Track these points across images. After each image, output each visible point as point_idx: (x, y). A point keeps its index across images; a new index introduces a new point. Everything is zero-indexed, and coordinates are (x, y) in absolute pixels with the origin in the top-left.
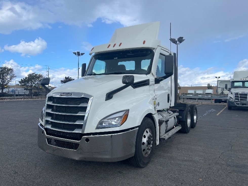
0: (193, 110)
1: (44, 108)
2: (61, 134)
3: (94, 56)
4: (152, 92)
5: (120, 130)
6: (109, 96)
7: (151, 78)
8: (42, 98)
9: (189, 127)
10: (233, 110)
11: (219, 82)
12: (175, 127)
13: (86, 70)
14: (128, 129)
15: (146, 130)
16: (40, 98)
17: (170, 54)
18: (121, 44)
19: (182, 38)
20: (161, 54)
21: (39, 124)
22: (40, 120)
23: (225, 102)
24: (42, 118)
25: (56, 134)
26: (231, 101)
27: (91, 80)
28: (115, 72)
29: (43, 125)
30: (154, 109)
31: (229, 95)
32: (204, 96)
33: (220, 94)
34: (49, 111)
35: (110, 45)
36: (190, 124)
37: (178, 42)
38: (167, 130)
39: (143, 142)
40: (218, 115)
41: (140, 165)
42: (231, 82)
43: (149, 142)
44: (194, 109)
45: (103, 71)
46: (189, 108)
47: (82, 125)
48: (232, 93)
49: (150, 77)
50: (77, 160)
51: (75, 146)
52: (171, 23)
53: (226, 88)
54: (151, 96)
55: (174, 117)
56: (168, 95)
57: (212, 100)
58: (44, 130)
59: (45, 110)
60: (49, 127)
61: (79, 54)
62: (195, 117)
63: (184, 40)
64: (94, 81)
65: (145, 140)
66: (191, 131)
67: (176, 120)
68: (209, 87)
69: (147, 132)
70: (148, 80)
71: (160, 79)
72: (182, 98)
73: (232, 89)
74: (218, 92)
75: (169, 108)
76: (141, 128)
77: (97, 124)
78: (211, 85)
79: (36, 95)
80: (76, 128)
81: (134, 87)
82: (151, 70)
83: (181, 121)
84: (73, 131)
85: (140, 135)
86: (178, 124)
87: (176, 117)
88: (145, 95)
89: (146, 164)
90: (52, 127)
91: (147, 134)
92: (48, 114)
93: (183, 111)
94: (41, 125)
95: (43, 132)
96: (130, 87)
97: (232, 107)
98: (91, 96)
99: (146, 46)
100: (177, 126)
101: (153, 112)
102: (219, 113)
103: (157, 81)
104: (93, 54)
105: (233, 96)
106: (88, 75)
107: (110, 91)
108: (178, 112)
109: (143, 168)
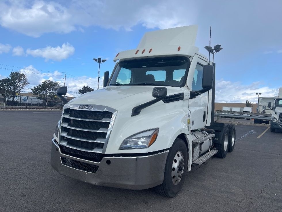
0: (231, 131)
1: (59, 122)
2: (78, 153)
3: (119, 64)
4: (186, 108)
5: (147, 152)
6: (136, 111)
7: (186, 91)
8: (56, 109)
9: (225, 151)
10: (277, 132)
11: (261, 99)
12: (209, 150)
13: (109, 79)
14: (157, 152)
15: (177, 153)
16: (55, 109)
17: (209, 64)
18: (151, 50)
19: (220, 46)
20: (198, 63)
21: (53, 140)
22: (54, 135)
23: (267, 122)
24: (56, 133)
25: (72, 152)
26: (274, 121)
27: (114, 91)
28: (144, 83)
29: (58, 141)
30: (187, 129)
31: (272, 116)
32: (242, 115)
33: (261, 113)
34: (66, 125)
35: (138, 51)
36: (226, 147)
37: (214, 51)
38: (201, 153)
39: (174, 167)
40: (258, 137)
41: (168, 195)
42: (275, 99)
43: (181, 168)
44: (233, 129)
45: (128, 81)
46: (227, 129)
47: (104, 144)
48: (276, 113)
49: (184, 90)
50: (95, 186)
51: (94, 169)
52: (211, 27)
53: (269, 106)
54: (184, 113)
55: (210, 139)
56: (205, 112)
57: (251, 120)
58: (58, 147)
59: (60, 124)
60: (64, 144)
61: (99, 60)
62: (233, 140)
63: (221, 49)
64: (119, 93)
65: (175, 165)
66: (228, 155)
67: (212, 142)
68: (248, 105)
69: (178, 156)
70: (182, 94)
71: (196, 93)
72: (216, 116)
73: (276, 108)
74: (259, 111)
75: (204, 127)
76: (172, 151)
77: (121, 144)
78: (249, 102)
79: (51, 105)
80: (96, 147)
81: (165, 101)
82: (186, 81)
83: (216, 144)
84: (92, 150)
85: (170, 159)
86: (213, 147)
87: (211, 139)
88: (178, 112)
89: (175, 194)
90: (68, 144)
91: (179, 158)
92: (64, 129)
93: (220, 131)
94: (55, 141)
95: (57, 150)
96: (161, 101)
97: (275, 130)
98: (115, 110)
99: (182, 53)
100: (213, 149)
101: (187, 132)
102: (260, 136)
103: (193, 95)
104: (118, 61)
105: (277, 117)
106: (112, 85)
107: (137, 106)
108: (214, 133)
109: (173, 198)
